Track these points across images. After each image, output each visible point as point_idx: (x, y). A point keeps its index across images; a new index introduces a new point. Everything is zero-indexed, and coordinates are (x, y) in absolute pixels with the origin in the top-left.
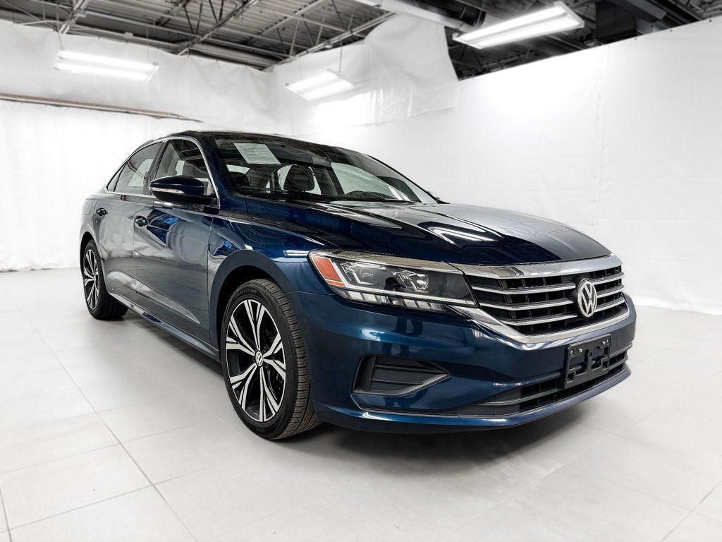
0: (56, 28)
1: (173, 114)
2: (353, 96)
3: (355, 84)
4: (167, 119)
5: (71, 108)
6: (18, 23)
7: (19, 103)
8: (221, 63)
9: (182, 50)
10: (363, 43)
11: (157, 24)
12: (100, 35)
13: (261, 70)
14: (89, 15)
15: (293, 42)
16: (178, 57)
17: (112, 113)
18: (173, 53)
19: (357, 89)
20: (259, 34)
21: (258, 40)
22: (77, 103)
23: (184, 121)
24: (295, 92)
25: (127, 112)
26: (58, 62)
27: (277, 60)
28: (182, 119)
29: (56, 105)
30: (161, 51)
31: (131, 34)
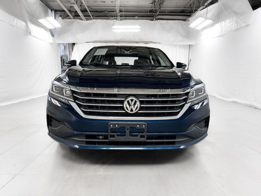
0: (117, 19)
1: (151, 42)
2: (214, 25)
3: (214, 21)
4: (149, 44)
6: (108, 20)
8: (169, 21)
9: (154, 19)
10: (218, 2)
11: (150, 12)
12: (129, 19)
13: (185, 21)
14: (121, 14)
15: (194, 7)
16: (154, 22)
18: (152, 21)
19: (215, 23)
20: (185, 7)
21: (185, 10)
22: (123, 42)
23: (155, 44)
24: (193, 28)
25: (137, 43)
26: (113, 30)
27: (189, 16)
28: (154, 43)
30: (148, 21)
31: (137, 17)
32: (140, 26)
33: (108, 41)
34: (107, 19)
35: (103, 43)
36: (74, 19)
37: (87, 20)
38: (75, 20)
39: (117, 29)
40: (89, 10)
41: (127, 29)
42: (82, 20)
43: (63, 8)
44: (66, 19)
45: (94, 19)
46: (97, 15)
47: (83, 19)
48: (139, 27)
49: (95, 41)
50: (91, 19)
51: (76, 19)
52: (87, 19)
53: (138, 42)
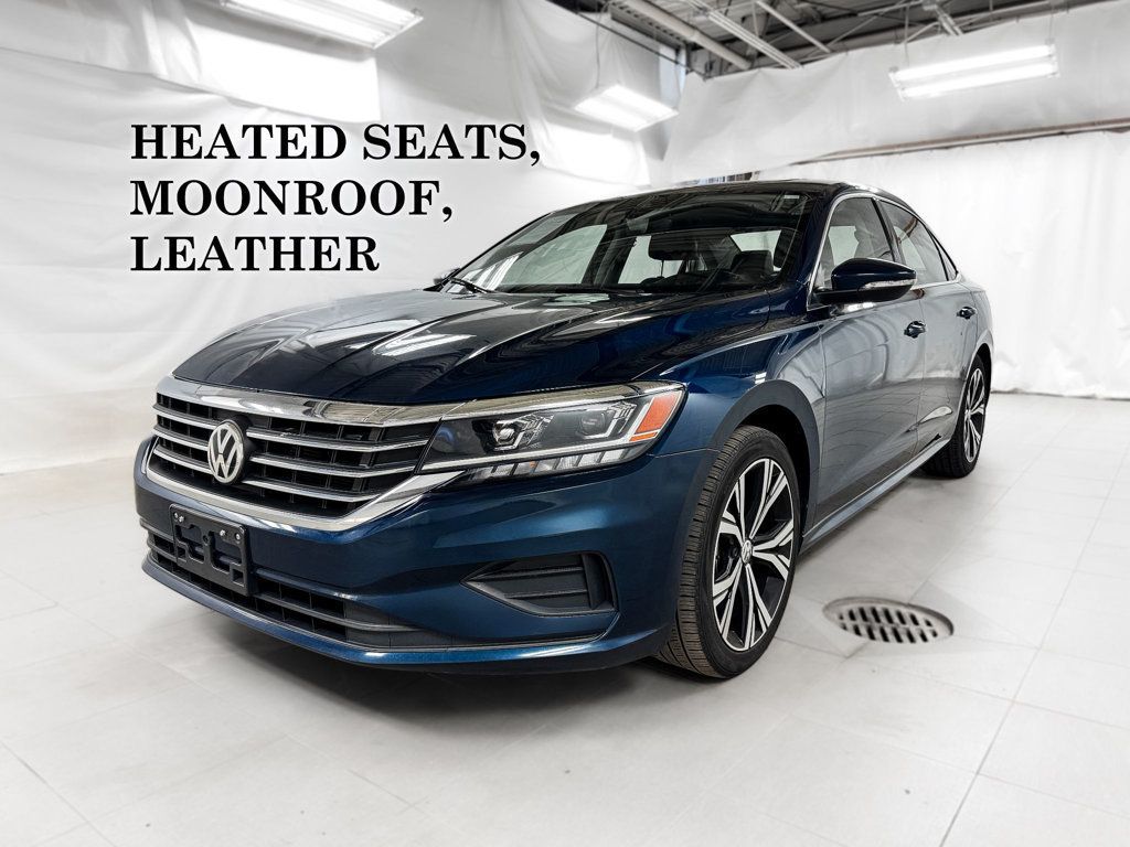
5: (966, 148)
6: (899, 43)
7: (897, 156)
17: (1034, 140)
22: (977, 137)
25: (1062, 133)
29: (947, 148)
32: (1049, 41)
33: (899, 146)
34: (897, 40)
35: (872, 155)
36: (751, 68)
37: (803, 63)
38: (755, 75)
39: (919, 82)
40: (794, 22)
41: (960, 74)
42: (783, 67)
43: (726, 31)
44: (729, 73)
45: (834, 51)
46: (848, 34)
47: (782, 63)
48: (1044, 50)
49: (835, 154)
50: (820, 56)
51: (759, 67)
52: (806, 57)
53: (1066, 127)
